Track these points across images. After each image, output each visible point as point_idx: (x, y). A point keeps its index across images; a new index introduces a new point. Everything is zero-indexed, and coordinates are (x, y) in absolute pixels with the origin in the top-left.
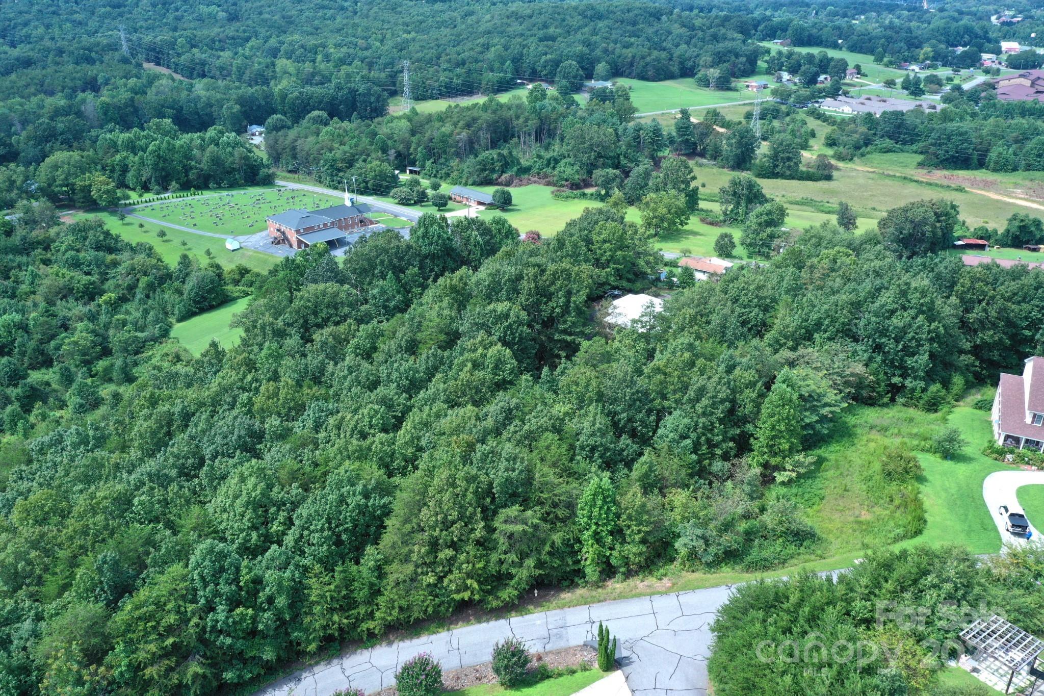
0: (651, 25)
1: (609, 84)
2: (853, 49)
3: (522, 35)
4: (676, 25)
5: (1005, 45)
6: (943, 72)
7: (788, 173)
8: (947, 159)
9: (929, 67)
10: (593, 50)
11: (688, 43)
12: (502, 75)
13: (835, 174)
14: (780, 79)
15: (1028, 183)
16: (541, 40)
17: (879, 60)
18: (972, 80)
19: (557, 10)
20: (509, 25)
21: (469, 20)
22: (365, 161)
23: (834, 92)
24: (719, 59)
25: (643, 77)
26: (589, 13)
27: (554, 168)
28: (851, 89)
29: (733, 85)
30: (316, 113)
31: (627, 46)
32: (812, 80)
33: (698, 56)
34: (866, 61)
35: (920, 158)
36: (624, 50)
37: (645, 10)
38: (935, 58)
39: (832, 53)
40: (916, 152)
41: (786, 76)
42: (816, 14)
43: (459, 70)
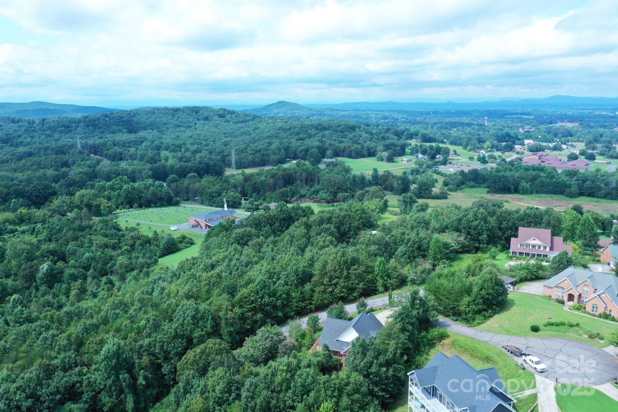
0: (350, 133)
1: (333, 160)
2: (452, 143)
3: (287, 138)
4: (364, 133)
5: (526, 141)
6: (497, 154)
7: (427, 196)
8: (500, 189)
9: (490, 151)
10: (324, 144)
11: (370, 141)
12: (280, 156)
13: (449, 196)
14: (417, 157)
15: (538, 199)
16: (297, 140)
17: (465, 148)
18: (510, 157)
19: (304, 126)
20: (279, 133)
21: (257, 131)
22: (226, 193)
23: (444, 163)
24: (387, 148)
25: (350, 156)
26: (320, 127)
27: (316, 195)
28: (453, 162)
29: (395, 160)
30: (192, 174)
31: (341, 142)
32: (433, 157)
33: (376, 146)
34: (459, 149)
35: (487, 190)
36: (340, 144)
37: (347, 126)
38: (492, 147)
39: (441, 145)
40: (486, 187)
41: (420, 156)
42: (432, 128)
43: (258, 155)
